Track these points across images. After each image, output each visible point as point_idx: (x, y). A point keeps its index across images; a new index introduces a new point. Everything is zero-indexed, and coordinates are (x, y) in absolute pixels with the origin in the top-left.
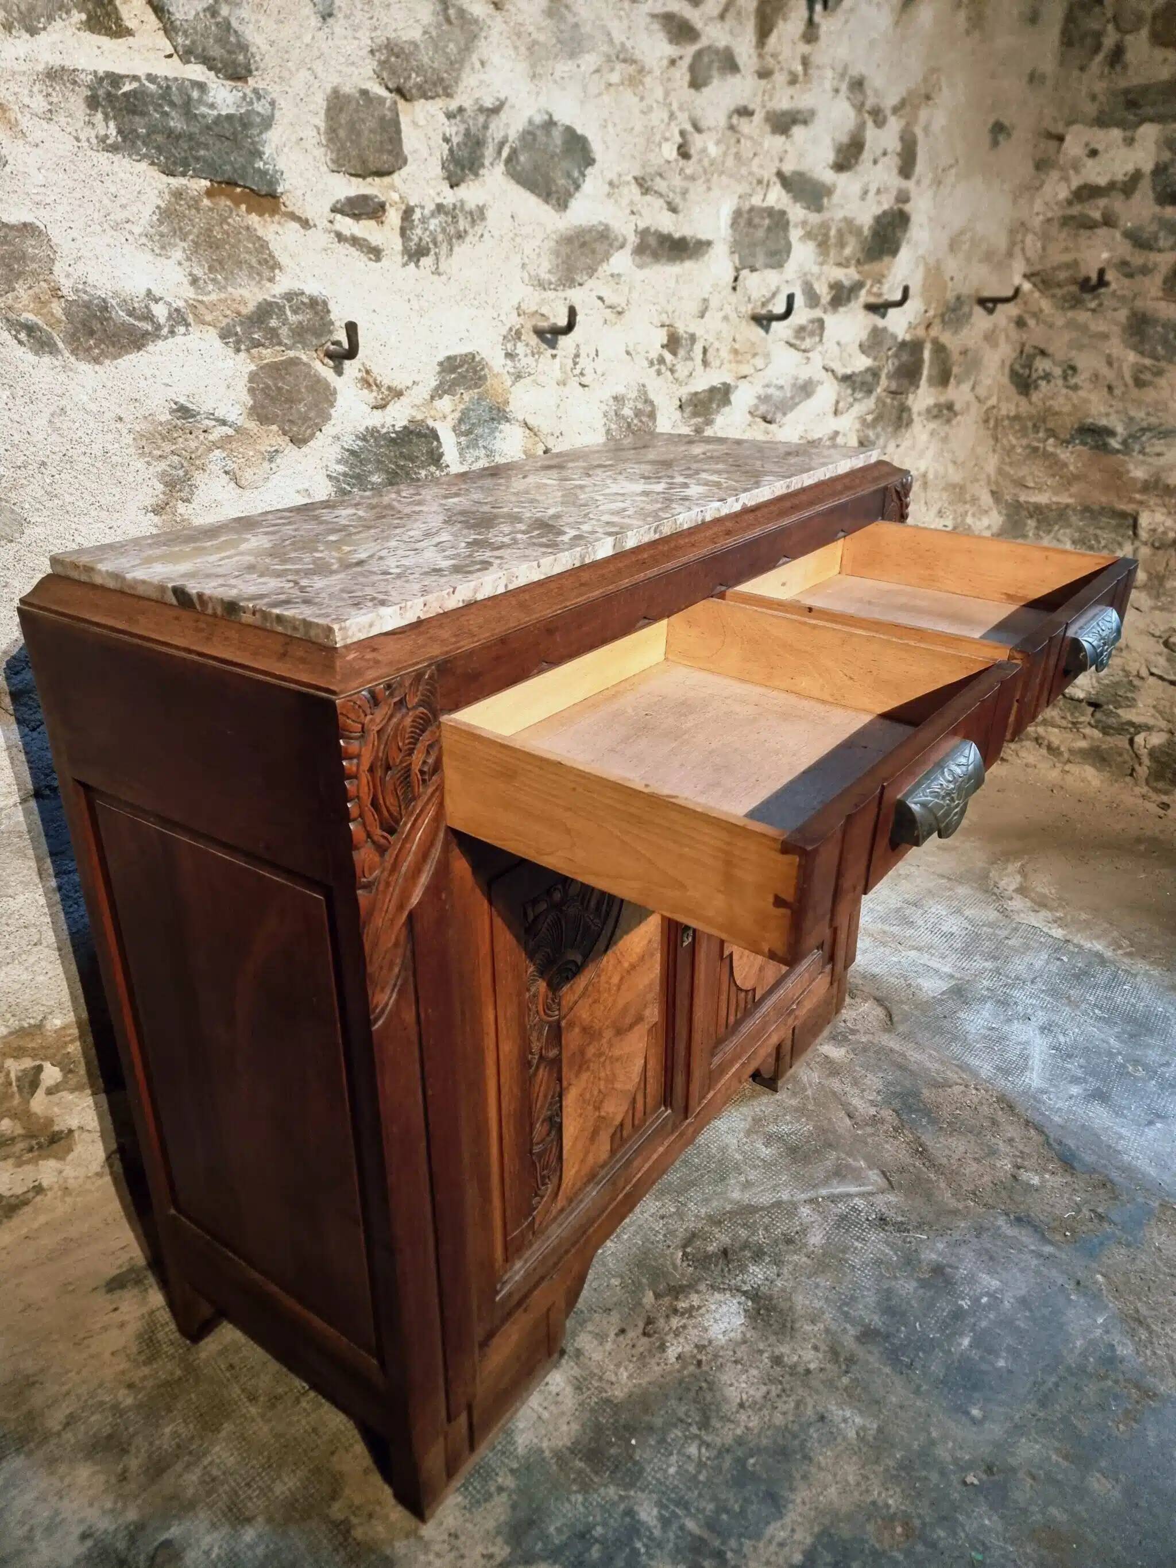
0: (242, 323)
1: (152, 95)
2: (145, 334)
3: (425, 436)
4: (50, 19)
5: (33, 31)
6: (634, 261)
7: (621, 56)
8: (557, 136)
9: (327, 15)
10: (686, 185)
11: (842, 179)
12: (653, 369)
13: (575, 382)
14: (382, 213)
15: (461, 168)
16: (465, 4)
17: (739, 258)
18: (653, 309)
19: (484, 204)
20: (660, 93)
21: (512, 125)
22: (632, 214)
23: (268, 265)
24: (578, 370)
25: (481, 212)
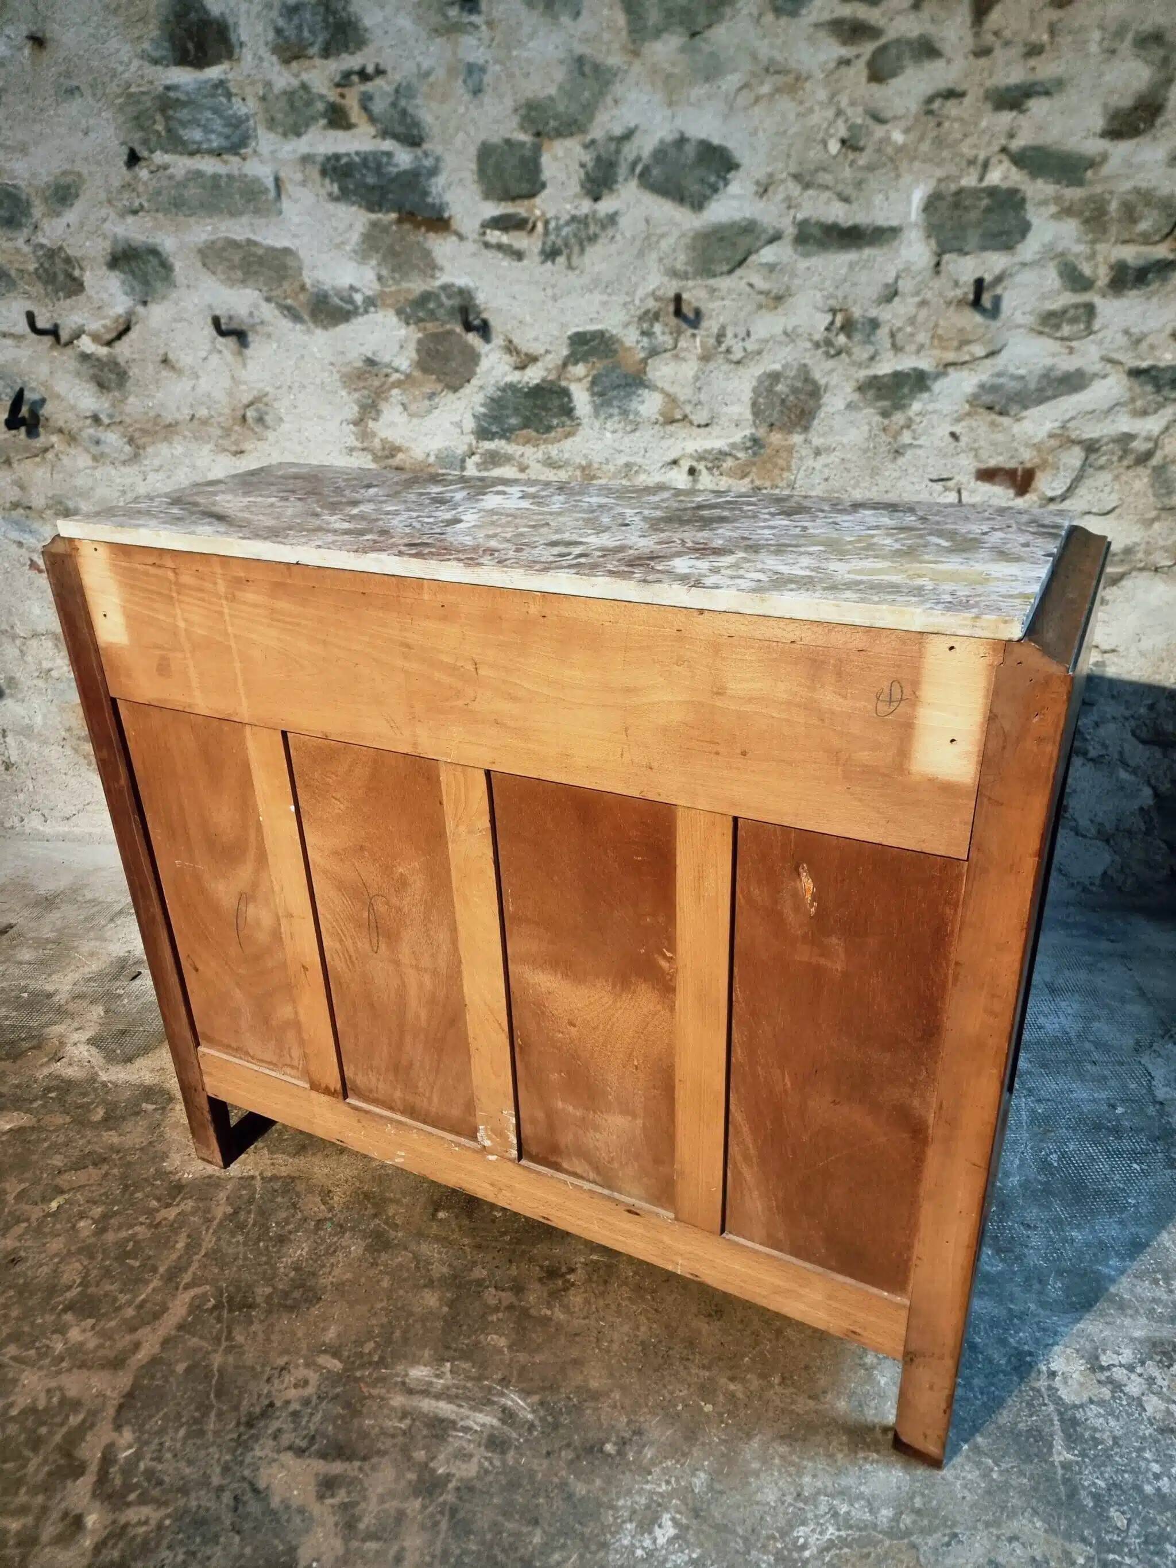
0: (410, 305)
1: (356, 164)
2: (348, 312)
3: (556, 392)
4: (307, 126)
5: (299, 135)
6: (796, 250)
7: (771, 69)
8: (690, 150)
9: (477, 91)
10: (860, 175)
11: (1121, 150)
12: (820, 351)
13: (720, 359)
14: (530, 225)
15: (599, 186)
16: (600, 58)
17: (939, 243)
18: (819, 295)
19: (616, 213)
20: (822, 95)
21: (645, 146)
22: (789, 207)
23: (431, 267)
24: (723, 348)
25: (612, 219)
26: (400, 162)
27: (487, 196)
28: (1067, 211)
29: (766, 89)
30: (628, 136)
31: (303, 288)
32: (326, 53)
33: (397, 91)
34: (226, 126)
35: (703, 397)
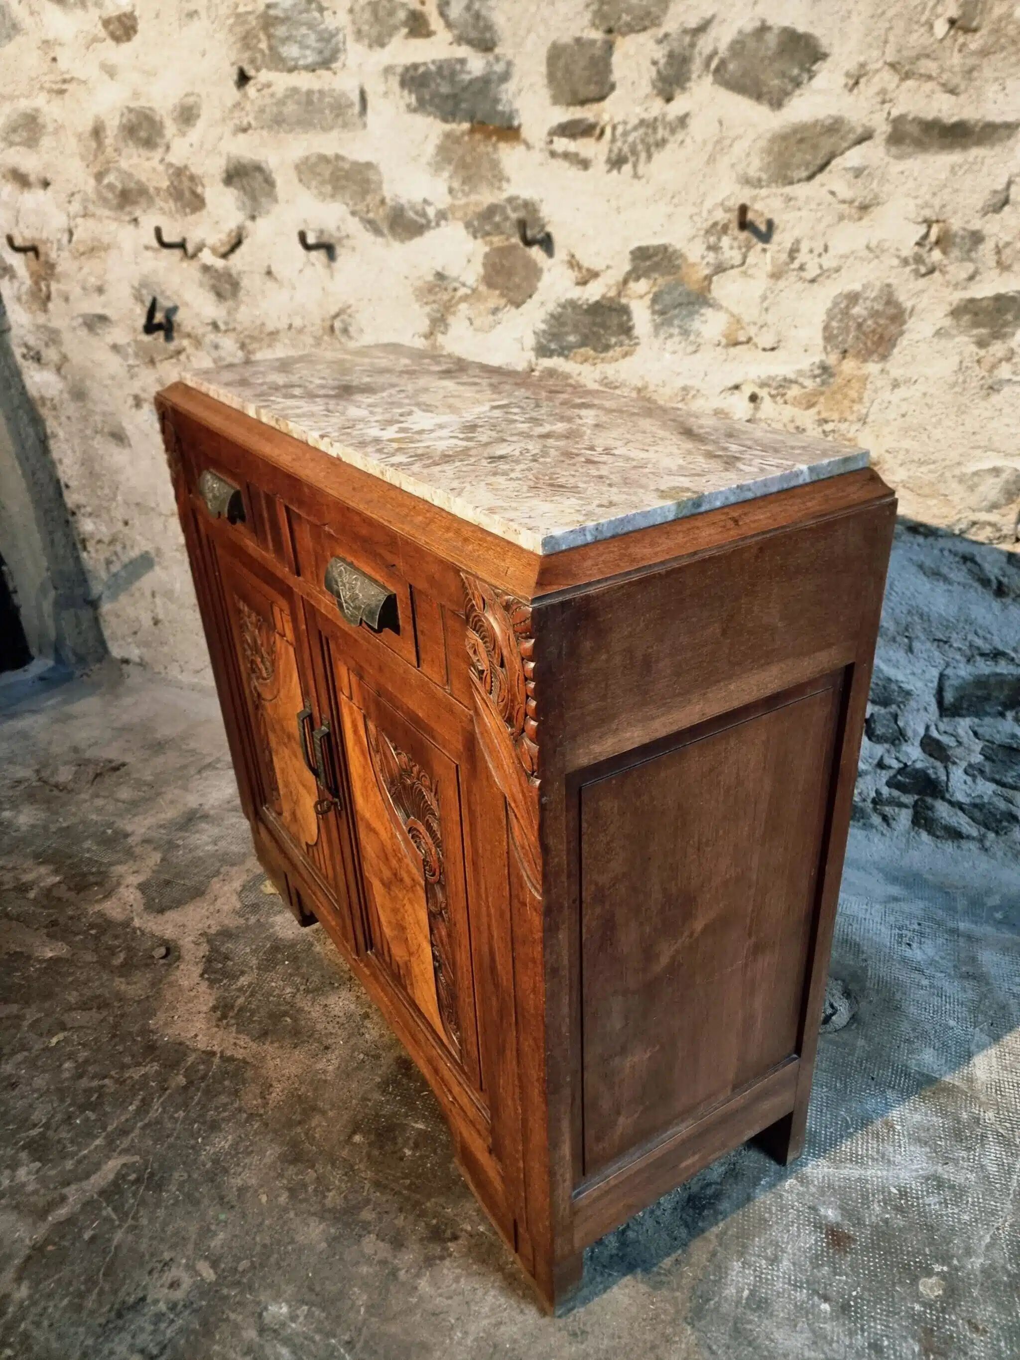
0: (478, 219)
1: (433, 73)
2: (422, 226)
3: (615, 310)
4: (391, 35)
5: (382, 45)
6: (888, 151)
8: (771, 39)
10: (972, 61)
12: (908, 269)
13: (792, 276)
14: (598, 131)
15: (671, 84)
18: (912, 203)
19: (687, 115)
21: (720, 38)
22: (883, 102)
23: (498, 178)
24: (796, 265)
25: (682, 121)
26: (473, 68)
27: (556, 100)
30: (703, 28)
31: (383, 202)
34: (319, 40)
35: (770, 318)
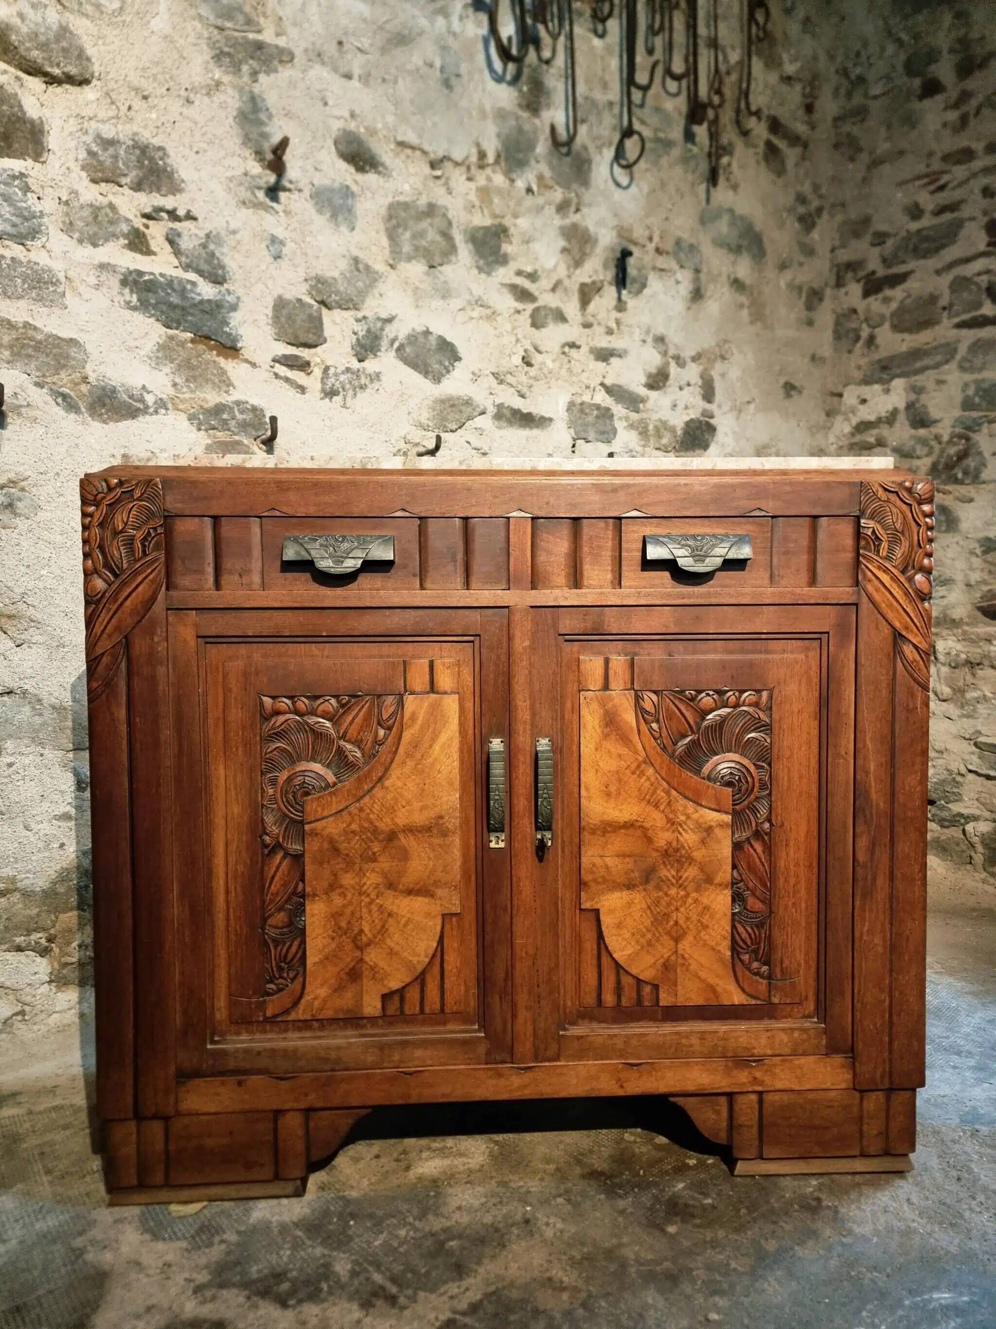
0: (203, 414)
1: (161, 283)
4: (107, 240)
5: (95, 245)
6: (494, 423)
7: (479, 303)
8: (433, 340)
9: (277, 257)
10: (530, 382)
11: (653, 395)
14: (311, 368)
15: (365, 351)
16: (370, 263)
17: (576, 433)
19: (379, 372)
20: (508, 327)
21: (400, 330)
22: (491, 394)
23: (226, 383)
25: (376, 376)
26: (203, 292)
27: (278, 337)
28: (631, 426)
29: (475, 314)
30: (390, 320)
31: (85, 380)
32: (138, 187)
33: (208, 236)
34: (15, 215)
